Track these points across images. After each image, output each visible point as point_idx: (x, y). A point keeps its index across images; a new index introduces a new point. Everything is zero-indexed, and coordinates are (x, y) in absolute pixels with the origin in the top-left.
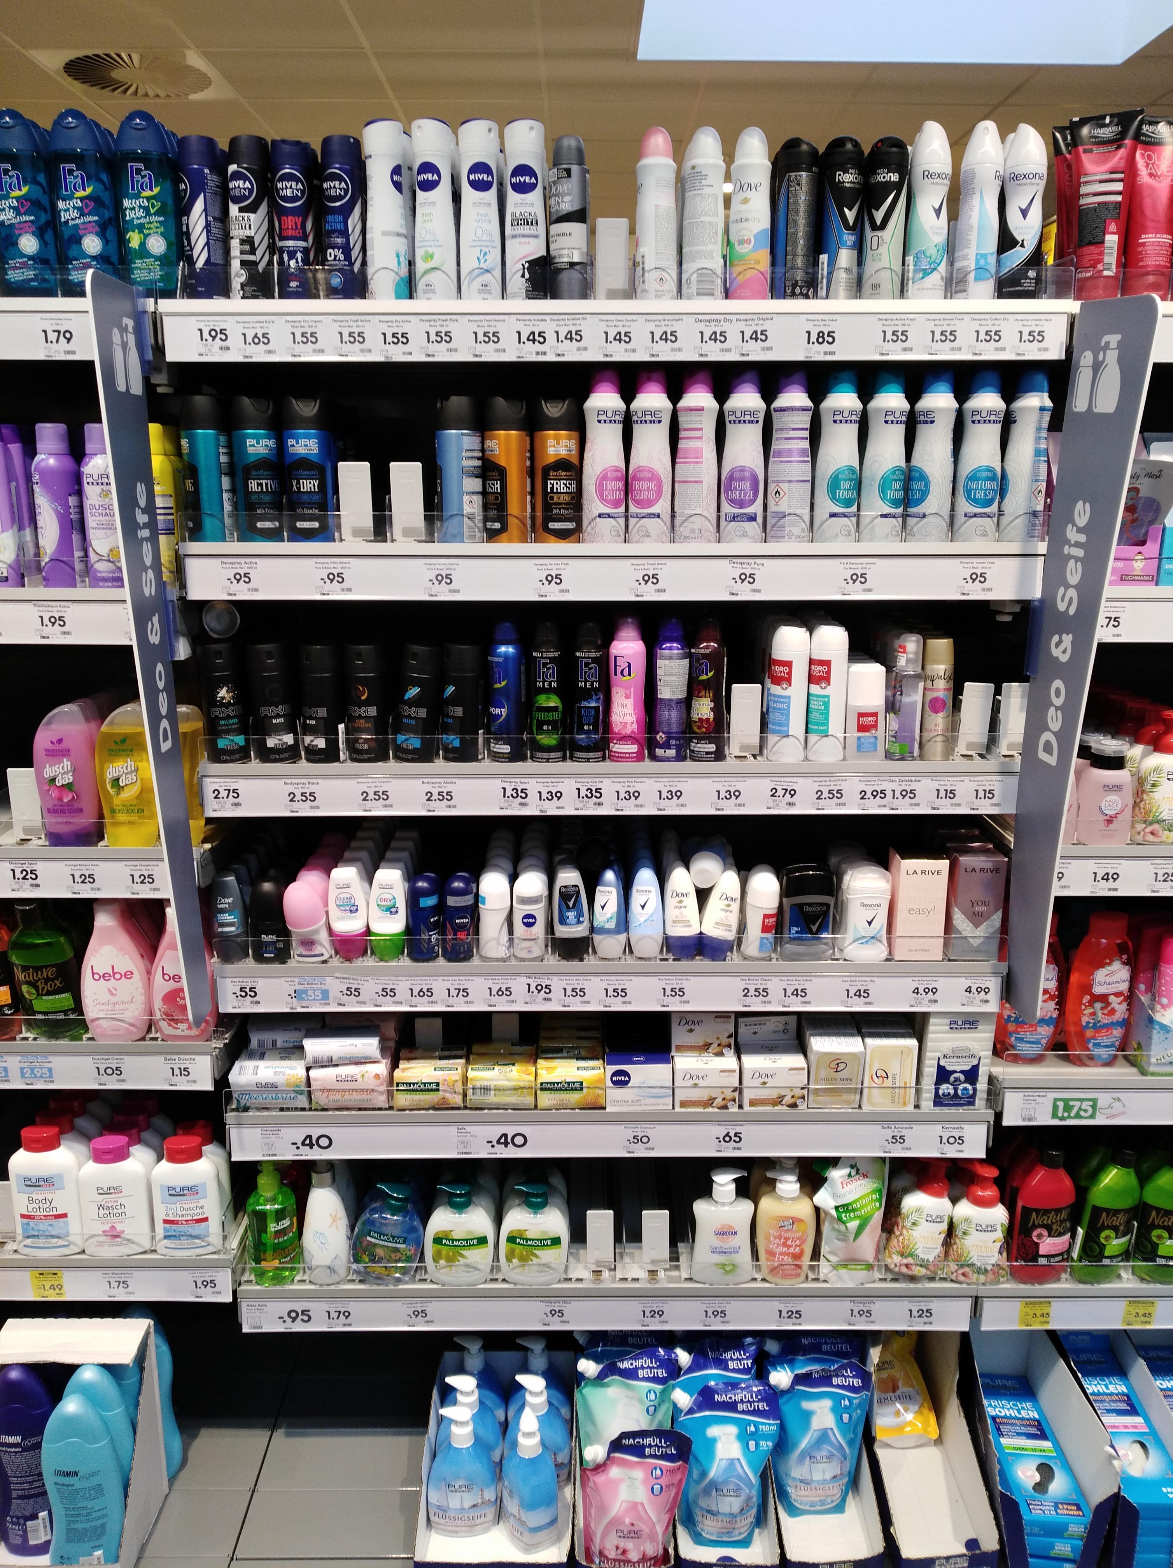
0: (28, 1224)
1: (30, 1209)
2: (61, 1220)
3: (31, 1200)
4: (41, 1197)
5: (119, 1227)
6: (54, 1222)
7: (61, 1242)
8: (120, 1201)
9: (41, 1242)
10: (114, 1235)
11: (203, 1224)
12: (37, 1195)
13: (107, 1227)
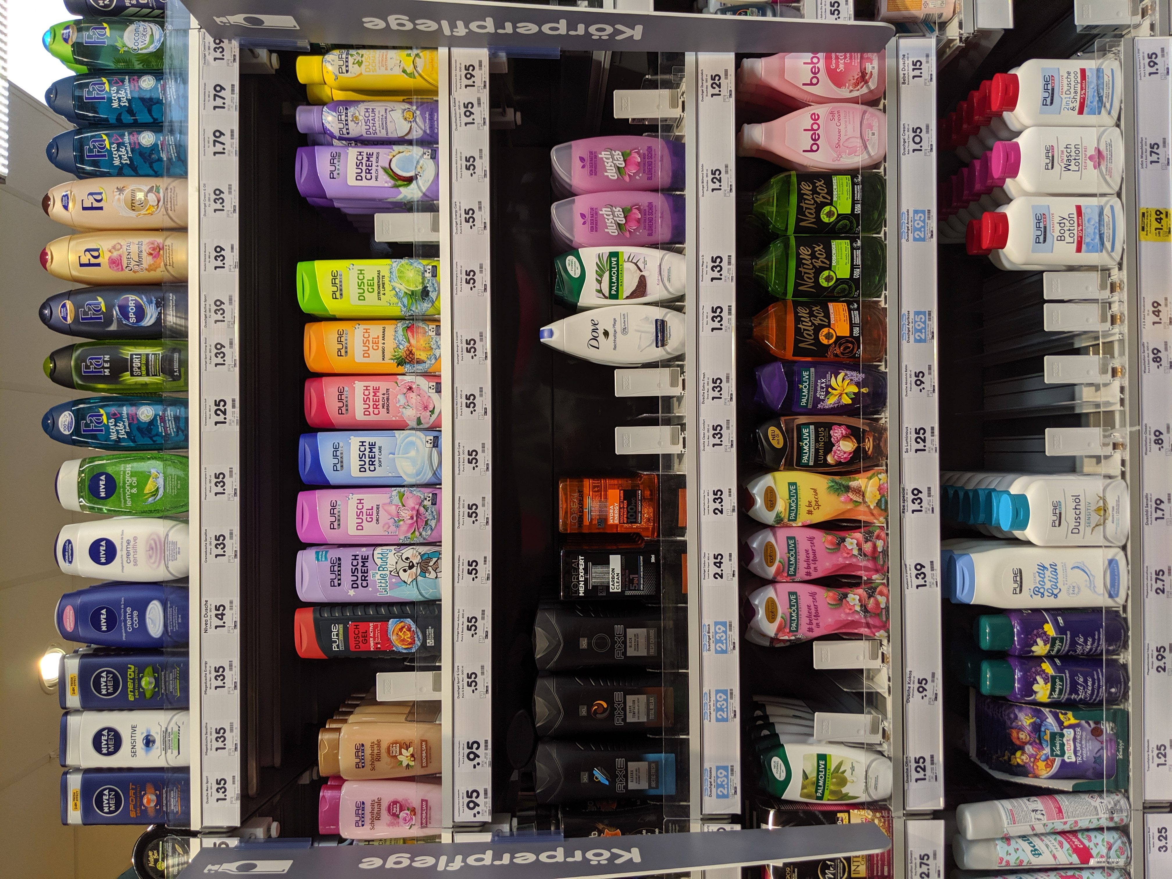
0: (1088, 244)
1: (1071, 240)
2: (1083, 211)
3: (1061, 238)
4: (1057, 228)
5: (1091, 152)
6: (1085, 217)
7: (1107, 211)
8: (1062, 147)
9: (1107, 232)
10: (1099, 158)
11: (1087, 73)
12: (1055, 231)
13: (1090, 164)
